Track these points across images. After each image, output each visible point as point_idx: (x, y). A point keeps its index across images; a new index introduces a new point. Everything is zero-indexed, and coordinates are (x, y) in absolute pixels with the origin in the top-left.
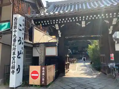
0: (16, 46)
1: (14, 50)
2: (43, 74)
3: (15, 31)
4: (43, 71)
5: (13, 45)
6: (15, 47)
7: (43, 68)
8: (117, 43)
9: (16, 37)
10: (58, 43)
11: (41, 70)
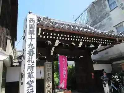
0: (34, 62)
1: (29, 70)
3: (31, 38)
5: (29, 61)
6: (31, 64)
8: (97, 64)
9: (34, 48)
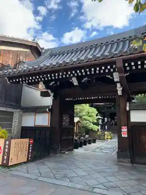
2: (6, 150)
4: (7, 147)
7: (7, 143)
10: (50, 107)
11: (5, 145)
